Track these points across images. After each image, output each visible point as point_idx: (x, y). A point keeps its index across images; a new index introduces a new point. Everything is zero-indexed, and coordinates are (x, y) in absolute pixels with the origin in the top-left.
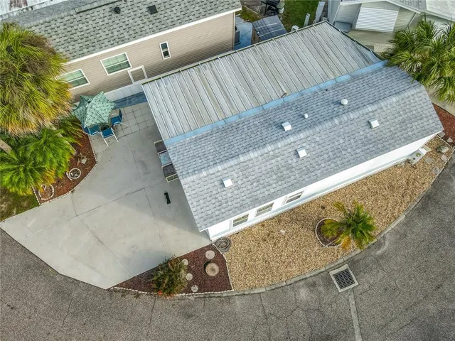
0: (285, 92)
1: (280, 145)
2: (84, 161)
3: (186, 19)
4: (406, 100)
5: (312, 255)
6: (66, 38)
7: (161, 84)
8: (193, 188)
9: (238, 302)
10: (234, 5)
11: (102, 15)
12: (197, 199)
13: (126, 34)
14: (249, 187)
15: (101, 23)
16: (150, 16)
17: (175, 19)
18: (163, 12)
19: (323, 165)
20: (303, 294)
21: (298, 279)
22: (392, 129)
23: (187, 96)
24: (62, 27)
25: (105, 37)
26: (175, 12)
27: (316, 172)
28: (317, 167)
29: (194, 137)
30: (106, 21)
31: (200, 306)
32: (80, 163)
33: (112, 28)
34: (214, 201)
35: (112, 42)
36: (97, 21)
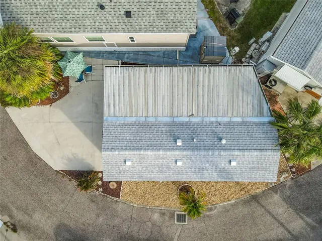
0: (194, 113)
1: (168, 153)
2: (62, 88)
3: (151, 29)
4: (263, 156)
5: (171, 200)
6: (62, 16)
7: (117, 72)
8: (108, 158)
9: (120, 206)
10: (190, 30)
11: (90, 7)
12: (108, 165)
13: (104, 26)
14: (140, 169)
15: (88, 13)
16: (125, 18)
17: (143, 26)
18: (135, 19)
19: (189, 174)
20: (156, 216)
21: (157, 208)
22: (243, 169)
23: (130, 89)
24: (61, 7)
25: (89, 24)
26: (144, 21)
27: (183, 176)
28: (185, 173)
29: (122, 122)
30: (93, 13)
31: (100, 199)
32: (59, 89)
33: (95, 19)
34: (117, 169)
35: (93, 29)
36: (86, 10)
